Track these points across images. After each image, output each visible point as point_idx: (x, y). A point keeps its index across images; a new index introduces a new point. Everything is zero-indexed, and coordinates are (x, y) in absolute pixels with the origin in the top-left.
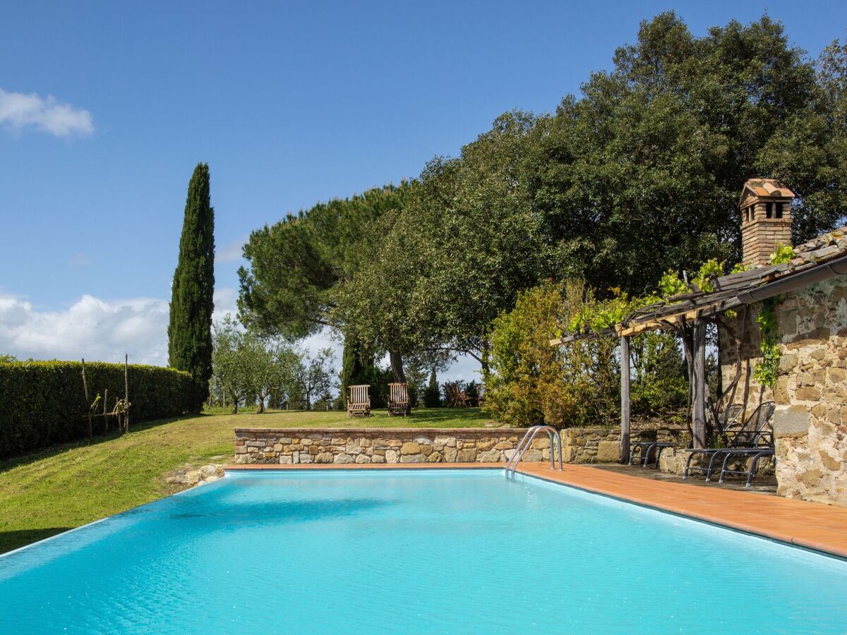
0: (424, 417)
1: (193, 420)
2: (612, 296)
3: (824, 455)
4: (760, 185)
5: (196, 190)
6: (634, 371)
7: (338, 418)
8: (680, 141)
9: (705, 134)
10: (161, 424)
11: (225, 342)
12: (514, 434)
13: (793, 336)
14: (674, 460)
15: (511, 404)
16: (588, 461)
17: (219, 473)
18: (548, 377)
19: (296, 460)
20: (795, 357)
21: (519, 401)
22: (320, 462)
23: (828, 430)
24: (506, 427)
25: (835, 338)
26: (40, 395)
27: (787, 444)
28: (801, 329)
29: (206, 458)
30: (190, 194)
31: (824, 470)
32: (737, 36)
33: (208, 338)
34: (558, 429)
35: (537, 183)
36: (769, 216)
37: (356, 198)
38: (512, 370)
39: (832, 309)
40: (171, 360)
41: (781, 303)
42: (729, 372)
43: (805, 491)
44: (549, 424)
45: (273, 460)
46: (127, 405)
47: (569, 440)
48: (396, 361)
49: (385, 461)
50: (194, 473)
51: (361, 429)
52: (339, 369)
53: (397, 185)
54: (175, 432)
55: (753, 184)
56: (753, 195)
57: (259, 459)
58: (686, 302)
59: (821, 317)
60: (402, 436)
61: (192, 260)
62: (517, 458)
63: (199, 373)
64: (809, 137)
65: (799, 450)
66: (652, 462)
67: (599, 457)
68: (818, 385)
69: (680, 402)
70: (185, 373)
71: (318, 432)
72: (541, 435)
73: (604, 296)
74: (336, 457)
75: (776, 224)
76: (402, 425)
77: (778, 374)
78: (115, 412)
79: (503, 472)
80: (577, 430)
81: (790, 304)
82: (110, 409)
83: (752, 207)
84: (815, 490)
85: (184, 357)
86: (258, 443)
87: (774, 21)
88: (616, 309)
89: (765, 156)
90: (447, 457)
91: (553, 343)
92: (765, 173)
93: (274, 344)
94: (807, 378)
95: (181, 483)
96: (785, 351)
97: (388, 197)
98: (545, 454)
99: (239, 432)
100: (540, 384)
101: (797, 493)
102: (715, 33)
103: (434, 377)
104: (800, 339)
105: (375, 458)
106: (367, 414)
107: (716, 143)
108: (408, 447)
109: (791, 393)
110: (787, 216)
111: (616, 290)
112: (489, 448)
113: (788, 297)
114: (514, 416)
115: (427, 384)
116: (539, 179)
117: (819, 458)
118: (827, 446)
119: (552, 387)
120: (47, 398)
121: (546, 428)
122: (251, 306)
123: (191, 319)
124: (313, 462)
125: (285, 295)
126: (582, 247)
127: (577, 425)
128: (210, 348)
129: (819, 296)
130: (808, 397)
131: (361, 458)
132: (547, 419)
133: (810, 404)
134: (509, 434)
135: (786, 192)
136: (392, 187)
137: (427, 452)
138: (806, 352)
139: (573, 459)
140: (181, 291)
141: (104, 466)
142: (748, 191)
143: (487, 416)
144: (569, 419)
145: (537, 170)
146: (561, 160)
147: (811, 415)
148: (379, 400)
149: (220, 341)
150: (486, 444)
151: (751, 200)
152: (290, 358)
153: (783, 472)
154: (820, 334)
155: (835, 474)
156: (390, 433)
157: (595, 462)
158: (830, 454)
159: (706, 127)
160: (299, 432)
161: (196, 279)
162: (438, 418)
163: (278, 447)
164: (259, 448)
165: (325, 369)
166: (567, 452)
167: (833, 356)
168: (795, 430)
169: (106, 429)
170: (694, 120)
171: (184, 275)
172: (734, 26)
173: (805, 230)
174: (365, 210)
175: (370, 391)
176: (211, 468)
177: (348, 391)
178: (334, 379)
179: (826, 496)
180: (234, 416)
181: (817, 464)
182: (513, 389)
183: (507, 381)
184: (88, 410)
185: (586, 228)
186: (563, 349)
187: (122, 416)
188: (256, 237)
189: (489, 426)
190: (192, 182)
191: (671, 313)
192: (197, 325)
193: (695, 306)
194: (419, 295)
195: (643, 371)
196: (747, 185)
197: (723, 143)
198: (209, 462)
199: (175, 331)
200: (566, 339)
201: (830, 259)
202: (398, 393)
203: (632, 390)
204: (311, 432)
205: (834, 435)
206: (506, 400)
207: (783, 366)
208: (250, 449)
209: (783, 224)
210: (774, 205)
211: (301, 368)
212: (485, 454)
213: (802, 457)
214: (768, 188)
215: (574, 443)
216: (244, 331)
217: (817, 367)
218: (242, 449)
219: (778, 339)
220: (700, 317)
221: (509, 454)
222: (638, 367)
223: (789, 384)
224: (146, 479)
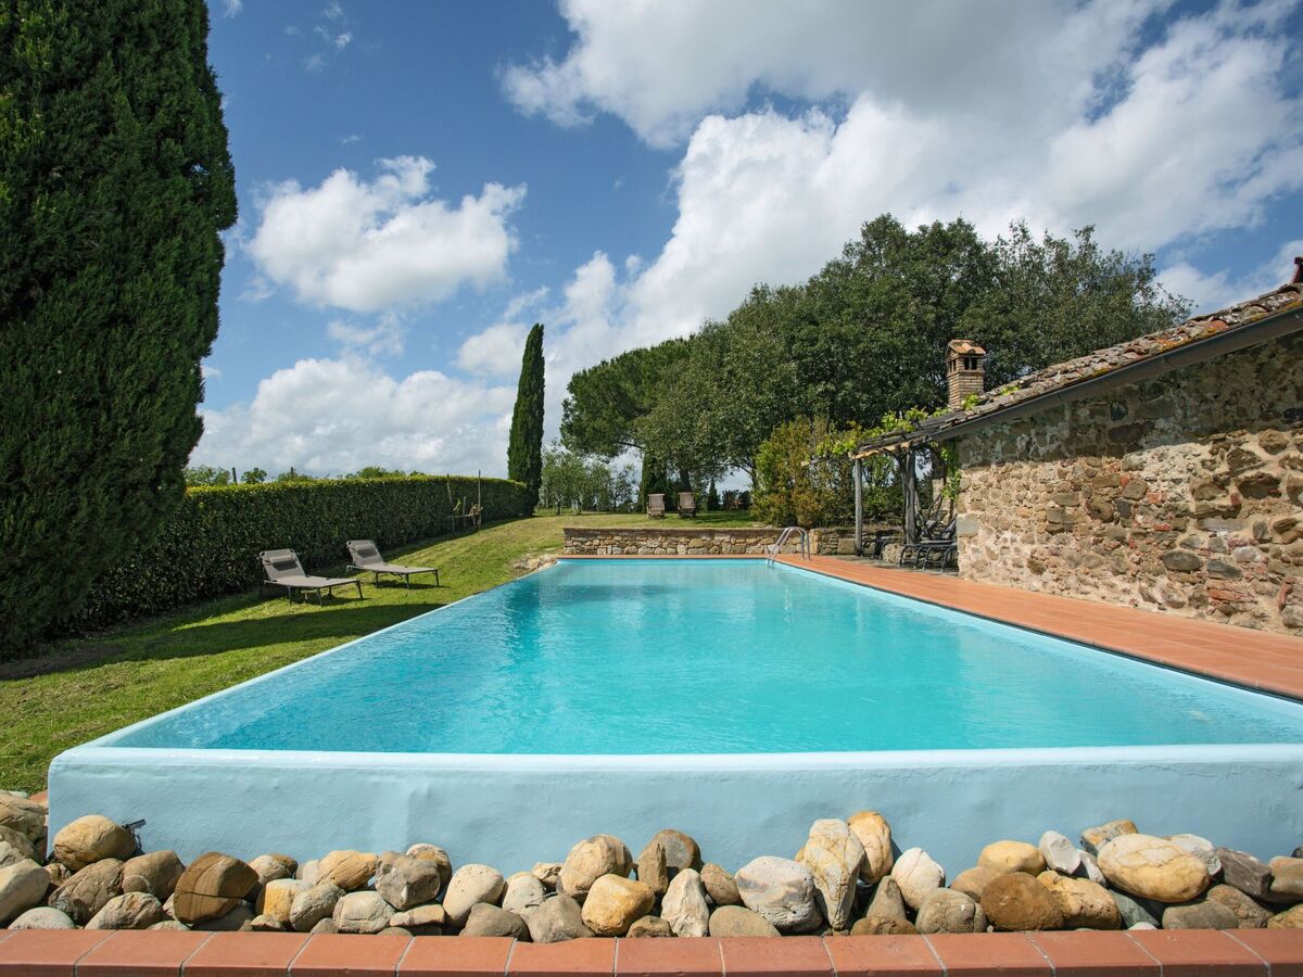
0: (706, 519)
1: (527, 520)
2: (849, 428)
3: (988, 549)
4: (960, 344)
5: (532, 343)
6: (866, 485)
7: (640, 519)
8: (898, 310)
9: (917, 305)
10: (504, 523)
11: (551, 460)
12: (775, 532)
13: (968, 465)
14: (892, 552)
15: (772, 510)
16: (830, 554)
17: (553, 561)
18: (800, 489)
19: (609, 551)
20: (970, 480)
21: (779, 507)
22: (628, 553)
23: (990, 531)
24: (770, 527)
25: (994, 466)
26: (418, 501)
27: (965, 541)
28: (973, 460)
29: (542, 549)
30: (527, 346)
31: (988, 560)
32: (941, 232)
33: (538, 457)
34: (808, 529)
35: (791, 340)
36: (967, 368)
37: (653, 348)
38: (773, 484)
39: (993, 447)
40: (510, 474)
41: (961, 441)
42: (938, 485)
43: (976, 575)
44: (802, 526)
45: (593, 551)
46: (480, 509)
47: (816, 537)
48: (684, 474)
49: (677, 553)
50: (534, 561)
51: (658, 528)
52: (639, 479)
53: (687, 338)
54: (515, 529)
55: (955, 343)
56: (955, 352)
57: (582, 551)
58: (899, 437)
59: (985, 451)
60: (690, 535)
61: (527, 396)
62: (776, 550)
63: (531, 483)
64: (995, 309)
65: (973, 546)
66: (878, 554)
67: (839, 550)
68: (984, 500)
69: (899, 512)
70: (521, 483)
71: (626, 530)
72: (794, 534)
73: (843, 427)
74: (640, 550)
75: (972, 374)
76: (688, 526)
77: (959, 492)
78: (471, 514)
79: (766, 562)
80: (823, 530)
81: (966, 442)
82: (468, 512)
83: (954, 361)
84: (983, 574)
85: (520, 471)
86: (581, 539)
87: (966, 221)
88: (850, 440)
89: (963, 323)
90: (724, 550)
91: (803, 464)
92: (961, 335)
93: (591, 461)
94: (977, 495)
95: (524, 568)
96: (964, 475)
97: (679, 349)
98: (798, 547)
99: (566, 530)
100: (794, 494)
101: (972, 576)
102: (923, 229)
103: (713, 485)
104: (972, 466)
105: (669, 550)
106: (663, 517)
107: (926, 313)
108: (693, 542)
109: (967, 505)
110: (980, 370)
111: (853, 423)
112: (756, 543)
113: (965, 437)
114: (774, 519)
115: (708, 490)
116: (793, 338)
117: (985, 552)
118: (990, 543)
119: (804, 497)
120: (423, 504)
121: (798, 529)
122: (571, 432)
123: (526, 442)
124: (622, 553)
125: (599, 423)
126: (826, 389)
127: (822, 526)
128: (540, 464)
129: (985, 437)
130: (978, 509)
131: (659, 550)
132: (799, 521)
133: (979, 513)
134: (771, 533)
135: (979, 350)
136: (681, 340)
137: (708, 547)
138: (976, 477)
139: (819, 552)
140: (519, 420)
141: (467, 555)
142: (951, 349)
143: (754, 519)
144: (816, 522)
145: (791, 330)
146: (811, 323)
147: (979, 521)
148: (671, 506)
149: (548, 459)
150: (753, 540)
151: (954, 356)
152: (601, 473)
153: (963, 560)
154: (985, 464)
155: (995, 562)
156: (681, 532)
157: (836, 554)
158: (992, 549)
159: (918, 300)
160: (612, 530)
161: (531, 412)
162: (718, 520)
163: (596, 542)
164: (582, 543)
165: (629, 480)
166: (814, 547)
167: (993, 480)
168: (970, 532)
169: (465, 528)
170: (909, 295)
171: (521, 408)
172: (938, 226)
173: (993, 380)
174: (660, 358)
175: (665, 499)
176: (547, 557)
177: (647, 499)
178: (635, 488)
179: (989, 579)
180: (558, 518)
181: (983, 556)
182: (774, 498)
183: (769, 493)
184: (452, 513)
185: (830, 374)
186: (812, 468)
187: (477, 517)
188: (576, 378)
189: (756, 526)
190: (529, 337)
191: (889, 445)
192: (531, 447)
193: (906, 440)
194: (703, 423)
195: (874, 485)
196: (950, 345)
197: (932, 312)
198: (544, 552)
199: (514, 451)
200: (813, 462)
201: (990, 413)
202: (687, 502)
203: (864, 499)
204: (621, 531)
205: (994, 535)
206: (768, 507)
207: (962, 486)
208: (575, 543)
209: (977, 374)
210: (970, 360)
211: (610, 479)
212: (753, 548)
213: (975, 551)
214: (966, 347)
215: (819, 540)
216: (566, 451)
217: (983, 487)
218: (569, 543)
219: (959, 466)
220: (911, 447)
221: (771, 547)
222: (869, 482)
223: (966, 499)
224: (499, 564)
